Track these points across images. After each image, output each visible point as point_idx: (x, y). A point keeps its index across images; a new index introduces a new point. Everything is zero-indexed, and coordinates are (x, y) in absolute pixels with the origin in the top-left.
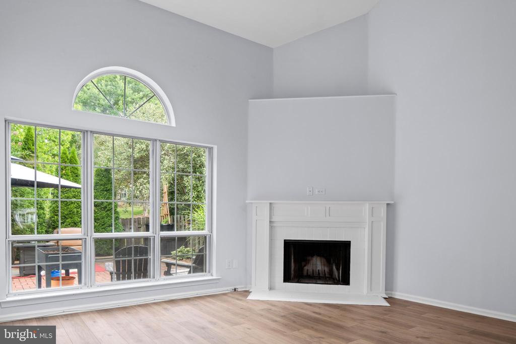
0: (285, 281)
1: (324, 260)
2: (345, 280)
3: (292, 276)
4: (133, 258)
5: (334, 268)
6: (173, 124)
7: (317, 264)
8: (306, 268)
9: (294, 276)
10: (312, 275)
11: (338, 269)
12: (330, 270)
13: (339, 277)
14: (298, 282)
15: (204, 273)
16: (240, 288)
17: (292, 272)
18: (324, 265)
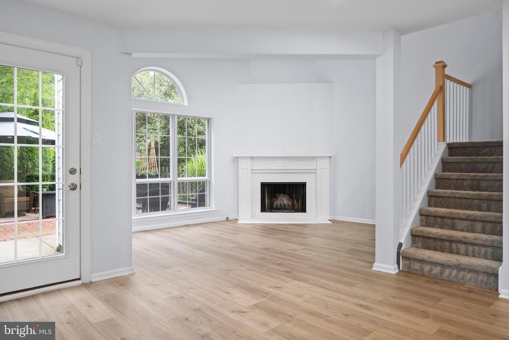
0: (262, 211)
1: (288, 197)
2: (303, 209)
3: (266, 208)
4: (148, 197)
5: (295, 201)
6: (186, 104)
7: (284, 200)
8: (275, 203)
9: (268, 208)
10: (280, 207)
11: (298, 202)
12: (292, 204)
13: (299, 207)
14: (271, 212)
15: (205, 207)
16: (231, 217)
17: (267, 205)
18: (289, 200)
